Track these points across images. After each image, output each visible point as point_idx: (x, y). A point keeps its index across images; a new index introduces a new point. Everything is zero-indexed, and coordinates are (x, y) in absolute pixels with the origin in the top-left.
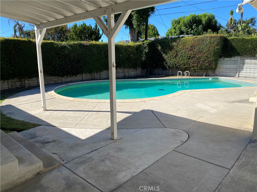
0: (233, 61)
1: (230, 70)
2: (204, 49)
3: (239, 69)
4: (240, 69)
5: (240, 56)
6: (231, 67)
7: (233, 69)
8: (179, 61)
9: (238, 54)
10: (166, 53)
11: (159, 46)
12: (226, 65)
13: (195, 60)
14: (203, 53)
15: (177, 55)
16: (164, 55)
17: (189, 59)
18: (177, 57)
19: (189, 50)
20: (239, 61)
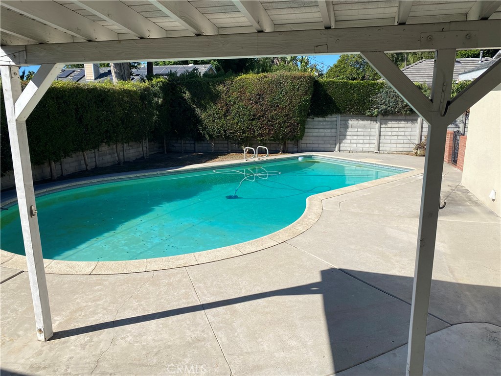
0: (329, 123)
1: (325, 138)
2: (282, 101)
3: (339, 137)
4: (341, 137)
5: (341, 113)
6: (327, 134)
7: (328, 138)
8: (233, 123)
9: (338, 111)
10: (204, 108)
11: (187, 92)
12: (317, 130)
13: (266, 122)
14: (279, 109)
15: (227, 111)
16: (198, 111)
17: (253, 120)
18: (227, 116)
19: (252, 103)
20: (339, 123)
